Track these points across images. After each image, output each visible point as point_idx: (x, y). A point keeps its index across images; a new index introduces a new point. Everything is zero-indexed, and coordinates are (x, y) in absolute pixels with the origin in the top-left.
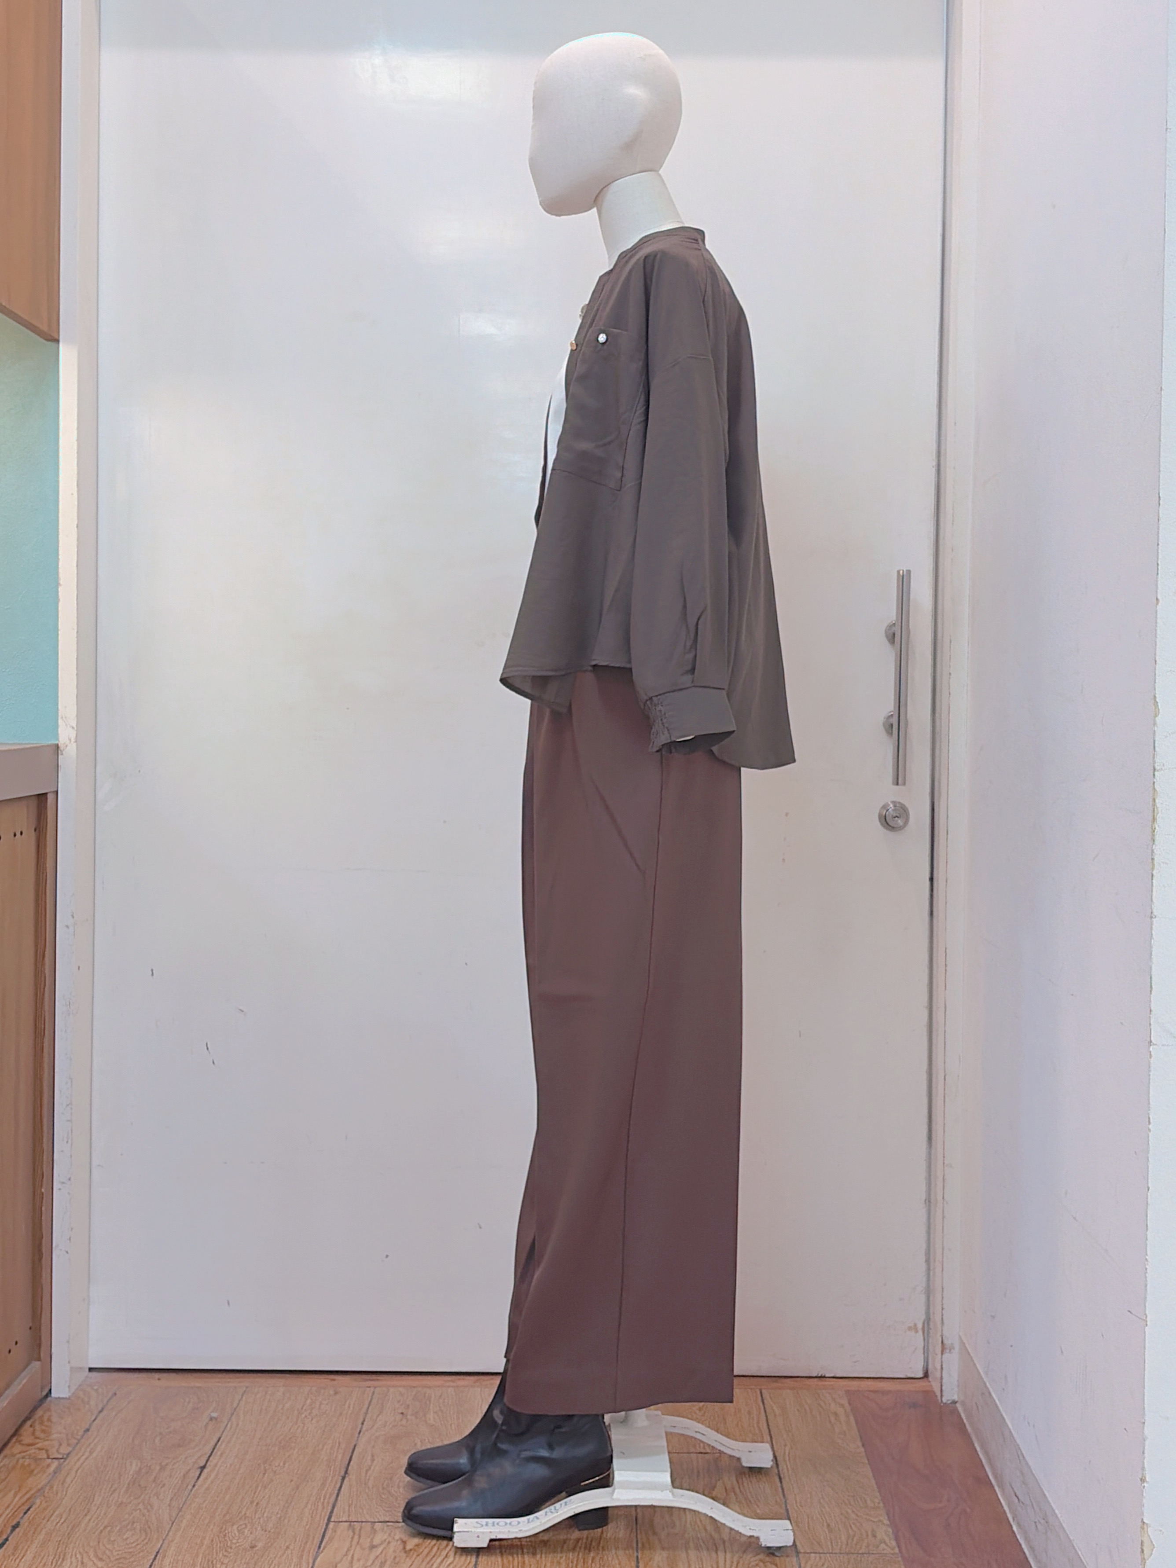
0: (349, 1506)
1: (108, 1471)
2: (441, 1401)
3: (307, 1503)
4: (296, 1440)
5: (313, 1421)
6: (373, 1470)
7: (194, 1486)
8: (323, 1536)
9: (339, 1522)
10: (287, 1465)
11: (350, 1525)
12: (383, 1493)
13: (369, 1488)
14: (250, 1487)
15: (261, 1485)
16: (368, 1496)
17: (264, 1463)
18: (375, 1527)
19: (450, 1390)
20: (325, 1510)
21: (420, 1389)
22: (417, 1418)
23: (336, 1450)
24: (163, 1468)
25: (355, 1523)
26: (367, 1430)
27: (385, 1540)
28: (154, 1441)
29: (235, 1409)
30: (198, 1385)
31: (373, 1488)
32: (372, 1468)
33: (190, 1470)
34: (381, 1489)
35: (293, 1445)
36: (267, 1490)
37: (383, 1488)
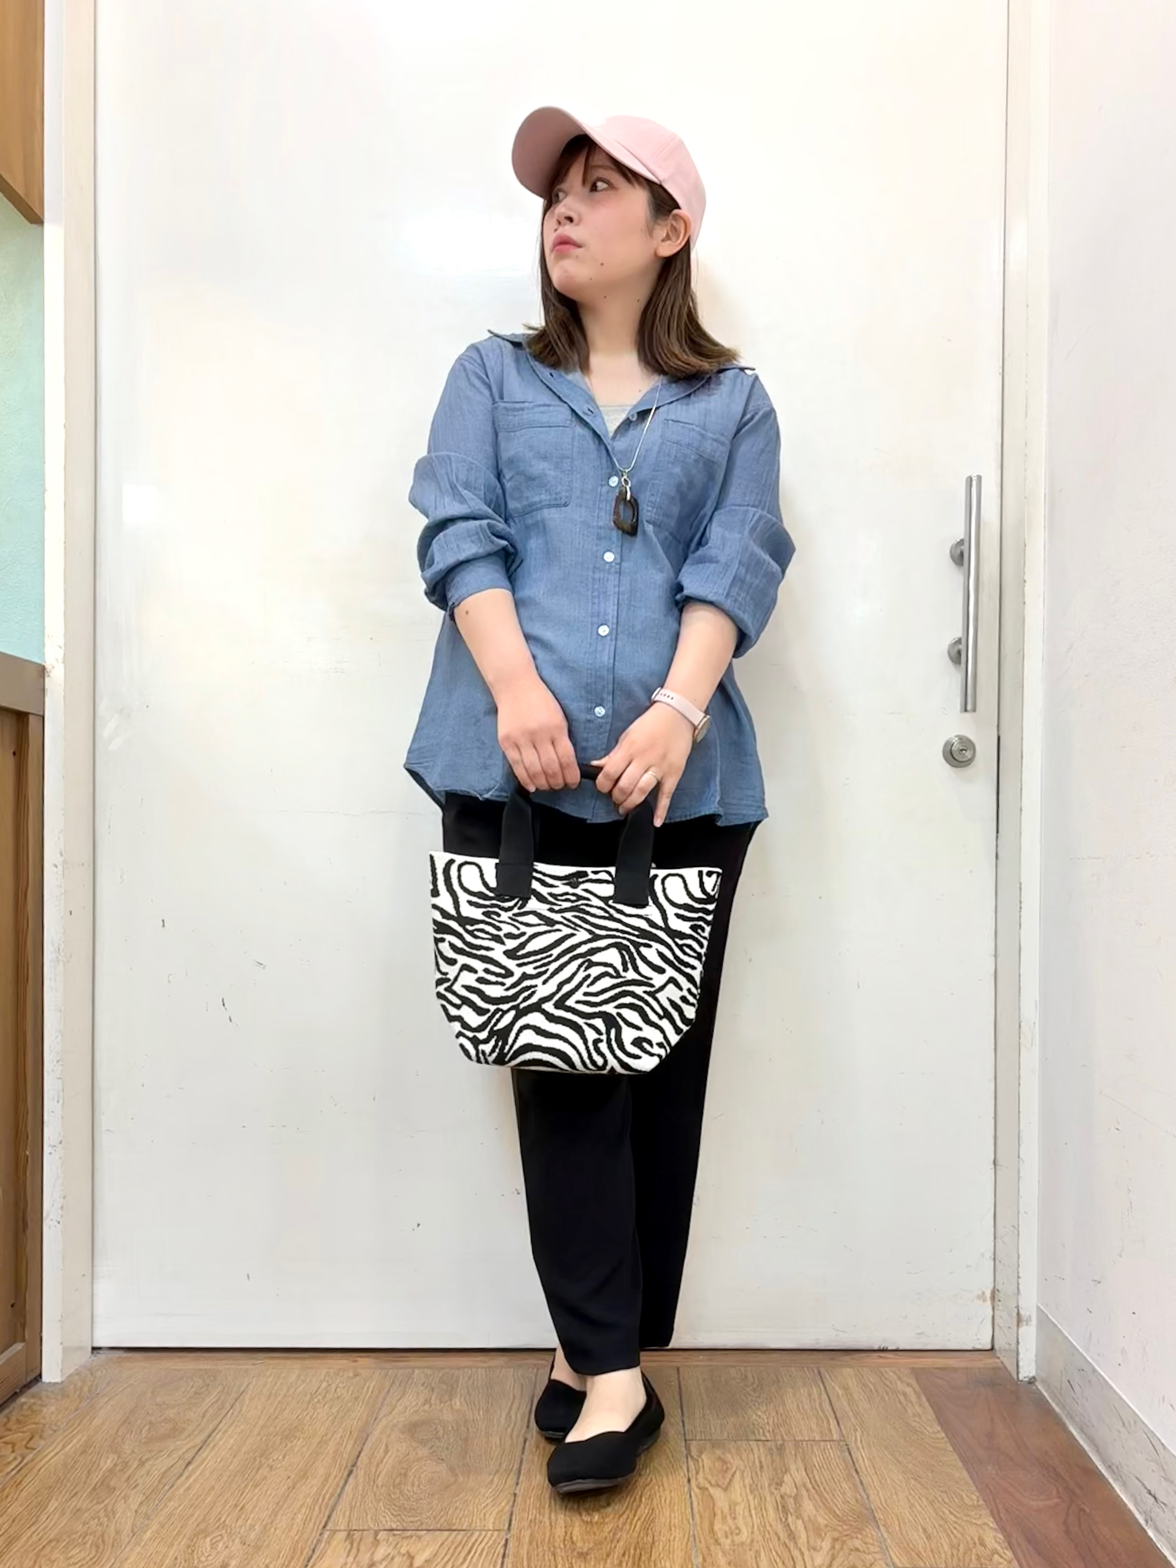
0: (351, 1510)
1: (77, 1469)
2: (470, 1382)
3: (302, 1506)
4: (303, 1429)
5: (326, 1406)
6: (386, 1463)
7: (172, 1486)
8: (314, 1551)
9: (336, 1531)
10: (287, 1457)
11: (349, 1535)
12: (393, 1493)
13: (377, 1486)
14: (238, 1486)
15: (251, 1484)
16: (375, 1495)
17: (261, 1457)
18: (378, 1538)
19: (480, 1370)
20: (322, 1515)
21: (447, 1370)
22: (441, 1402)
23: (345, 1440)
24: (142, 1463)
25: (355, 1532)
26: (384, 1416)
27: (389, 1555)
28: (141, 1432)
29: (242, 1393)
30: (206, 1367)
31: (382, 1486)
32: (385, 1460)
33: (172, 1466)
34: (391, 1488)
35: (298, 1434)
36: (257, 1490)
37: (394, 1486)
